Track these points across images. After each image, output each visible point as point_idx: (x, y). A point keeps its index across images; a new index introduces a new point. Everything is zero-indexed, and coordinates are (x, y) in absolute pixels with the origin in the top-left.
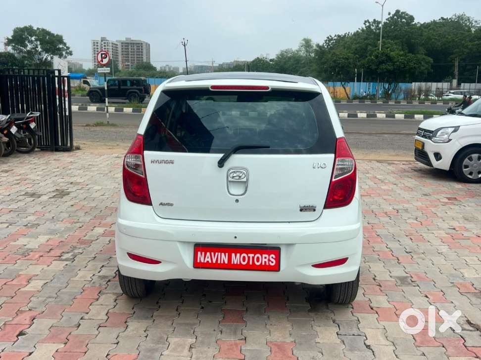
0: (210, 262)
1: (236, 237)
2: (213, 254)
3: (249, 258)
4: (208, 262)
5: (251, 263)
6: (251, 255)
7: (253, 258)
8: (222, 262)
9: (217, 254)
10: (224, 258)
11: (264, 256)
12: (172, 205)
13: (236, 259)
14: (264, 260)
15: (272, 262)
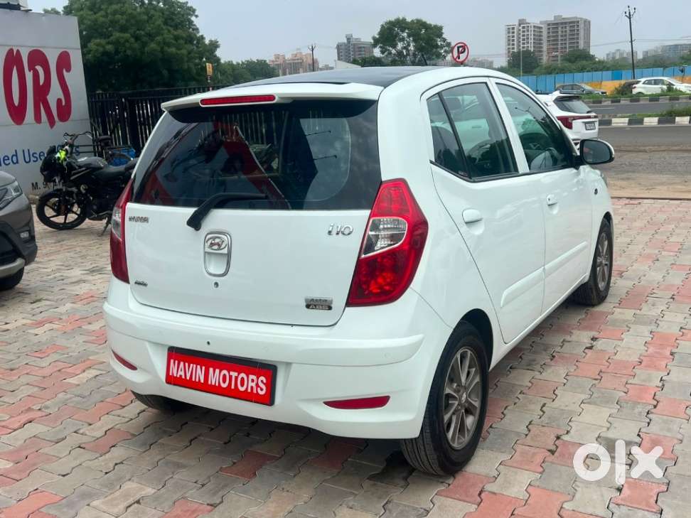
0: (183, 377)
1: (208, 343)
2: (187, 364)
3: (231, 377)
4: (181, 376)
5: (233, 387)
6: (234, 374)
7: (236, 378)
8: (197, 380)
9: (191, 365)
10: (199, 374)
11: (252, 377)
12: (145, 285)
13: (215, 377)
14: (251, 384)
15: (262, 390)
